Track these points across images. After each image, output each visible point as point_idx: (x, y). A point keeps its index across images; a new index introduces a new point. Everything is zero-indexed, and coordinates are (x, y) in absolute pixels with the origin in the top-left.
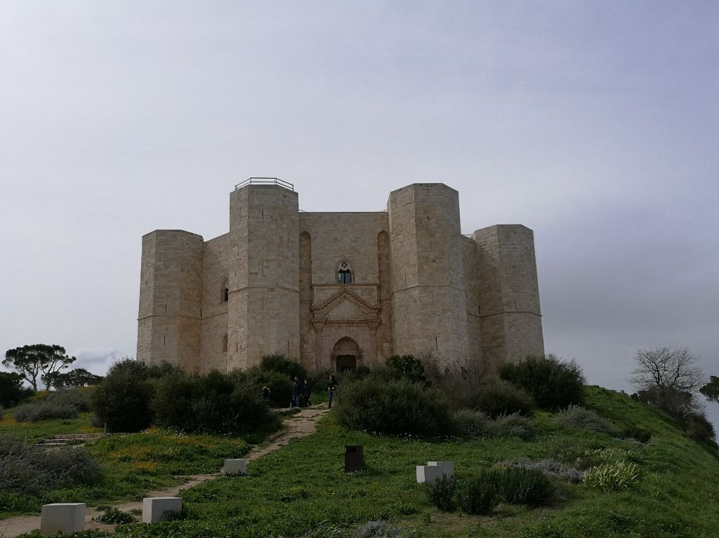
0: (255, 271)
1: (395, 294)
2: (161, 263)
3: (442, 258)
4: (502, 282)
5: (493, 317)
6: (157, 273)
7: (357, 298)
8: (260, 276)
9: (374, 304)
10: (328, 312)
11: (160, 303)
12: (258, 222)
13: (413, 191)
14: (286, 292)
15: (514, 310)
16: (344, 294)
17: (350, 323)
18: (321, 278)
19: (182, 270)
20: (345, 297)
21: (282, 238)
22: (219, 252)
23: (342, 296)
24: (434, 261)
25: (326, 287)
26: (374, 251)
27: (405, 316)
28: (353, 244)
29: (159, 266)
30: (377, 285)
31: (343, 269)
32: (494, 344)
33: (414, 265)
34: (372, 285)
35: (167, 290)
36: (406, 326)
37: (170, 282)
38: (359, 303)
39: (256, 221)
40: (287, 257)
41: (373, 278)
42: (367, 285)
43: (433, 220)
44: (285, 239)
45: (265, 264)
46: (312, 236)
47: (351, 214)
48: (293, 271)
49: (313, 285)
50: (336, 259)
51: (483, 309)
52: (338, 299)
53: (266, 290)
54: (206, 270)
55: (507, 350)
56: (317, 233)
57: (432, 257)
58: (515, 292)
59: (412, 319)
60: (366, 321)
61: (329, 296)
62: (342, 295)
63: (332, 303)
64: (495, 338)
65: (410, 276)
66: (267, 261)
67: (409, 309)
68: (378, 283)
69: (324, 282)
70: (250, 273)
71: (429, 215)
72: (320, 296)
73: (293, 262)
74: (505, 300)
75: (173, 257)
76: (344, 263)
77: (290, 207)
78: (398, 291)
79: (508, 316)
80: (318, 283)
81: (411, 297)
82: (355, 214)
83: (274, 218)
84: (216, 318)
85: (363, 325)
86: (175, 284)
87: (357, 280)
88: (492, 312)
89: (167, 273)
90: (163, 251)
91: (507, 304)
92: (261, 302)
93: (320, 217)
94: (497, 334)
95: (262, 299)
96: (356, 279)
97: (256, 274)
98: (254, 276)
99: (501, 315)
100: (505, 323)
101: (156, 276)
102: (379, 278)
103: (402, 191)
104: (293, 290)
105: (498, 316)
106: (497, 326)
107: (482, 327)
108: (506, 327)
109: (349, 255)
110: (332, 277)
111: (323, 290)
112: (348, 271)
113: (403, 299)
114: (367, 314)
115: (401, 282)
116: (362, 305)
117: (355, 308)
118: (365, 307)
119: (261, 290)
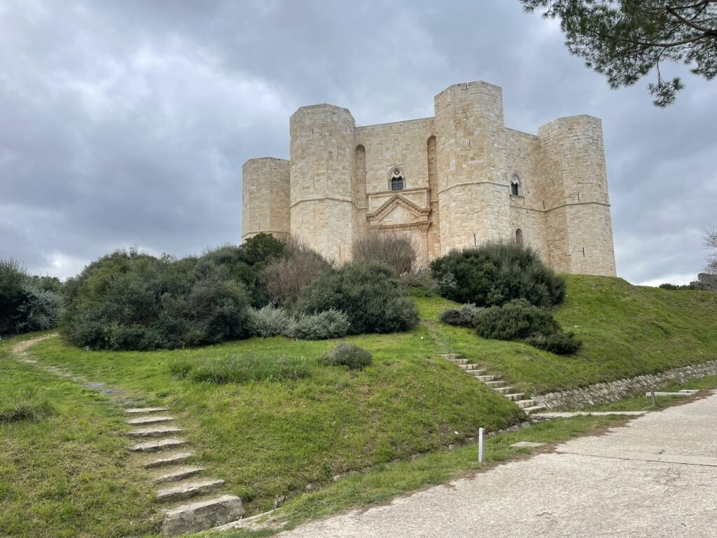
0: (308, 185)
1: (439, 195)
3: (480, 155)
4: (564, 175)
5: (556, 210)
6: (251, 196)
7: (407, 203)
8: (311, 190)
9: (423, 207)
10: (383, 218)
12: (309, 140)
13: (452, 92)
14: (336, 202)
15: (576, 202)
16: (396, 201)
17: (403, 227)
18: (375, 187)
19: (271, 192)
20: (398, 203)
21: (331, 153)
23: (394, 203)
24: (473, 159)
25: (380, 195)
26: (423, 156)
27: (447, 216)
28: (404, 152)
30: (427, 188)
31: (396, 176)
32: (557, 237)
34: (421, 189)
35: (261, 210)
36: (448, 225)
38: (410, 207)
39: (307, 139)
40: (337, 170)
41: (422, 183)
42: (417, 189)
43: (472, 118)
44: (335, 154)
45: (316, 178)
46: (366, 148)
47: (401, 124)
48: (343, 183)
49: (369, 194)
50: (389, 168)
51: (547, 204)
52: (391, 205)
53: (317, 202)
55: (570, 242)
56: (371, 145)
57: (471, 155)
58: (578, 183)
59: (452, 217)
60: (418, 225)
61: (383, 203)
62: (395, 201)
63: (386, 210)
64: (558, 231)
65: (450, 177)
66: (318, 175)
67: (450, 209)
68: (427, 186)
69: (378, 191)
71: (468, 114)
72: (375, 205)
73: (344, 174)
74: (567, 193)
75: (264, 181)
76: (397, 171)
77: (340, 123)
78: (441, 192)
79: (571, 208)
80: (372, 192)
81: (451, 196)
82: (406, 123)
83: (323, 134)
85: (415, 227)
86: (266, 204)
87: (408, 186)
88: (555, 206)
89: (259, 195)
91: (570, 197)
92: (312, 213)
93: (373, 130)
94: (560, 227)
95: (314, 211)
97: (309, 188)
98: (306, 190)
99: (563, 208)
100: (567, 215)
101: (251, 199)
102: (429, 181)
104: (344, 201)
105: (561, 209)
106: (560, 219)
107: (546, 221)
108: (568, 220)
109: (400, 163)
110: (385, 185)
111: (377, 198)
112: (400, 178)
113: (445, 200)
114: (418, 217)
115: (444, 183)
116: (413, 209)
117: (407, 212)
118: (416, 211)
119: (312, 202)
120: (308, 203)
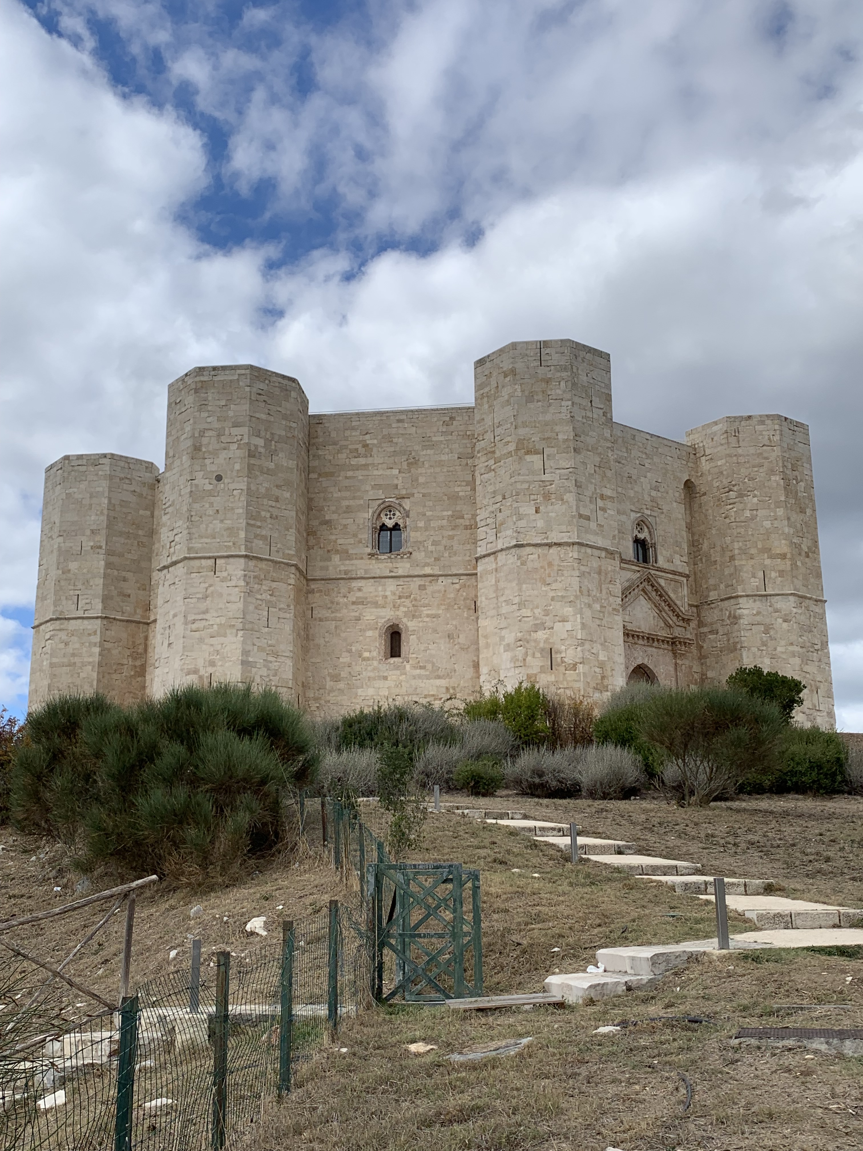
0: (587, 512)
2: (260, 442)
7: (662, 595)
8: (593, 525)
9: (684, 611)
11: (258, 531)
13: (777, 427)
16: (643, 585)
17: (648, 638)
20: (643, 590)
22: (365, 446)
26: (679, 513)
28: (654, 493)
29: (256, 446)
30: (687, 576)
31: (639, 536)
33: (783, 556)
34: (681, 574)
35: (274, 504)
37: (278, 487)
38: (664, 605)
41: (680, 563)
42: (673, 573)
45: (600, 503)
50: (633, 515)
52: (636, 590)
54: (320, 475)
60: (671, 642)
63: (629, 597)
65: (774, 574)
66: (602, 497)
67: (772, 632)
68: (688, 572)
70: (581, 516)
75: (283, 433)
78: (747, 596)
81: (776, 611)
84: (355, 584)
85: (665, 646)
86: (288, 495)
87: (662, 562)
89: (272, 466)
90: (263, 416)
92: (596, 576)
95: (599, 572)
96: (660, 559)
97: (588, 518)
98: (585, 522)
102: (688, 564)
103: (754, 422)
109: (648, 512)
110: (629, 547)
112: (646, 541)
113: (758, 613)
114: (670, 627)
115: (755, 582)
116: (667, 608)
117: (654, 613)
118: (671, 613)
119: (597, 552)
120: (589, 550)
